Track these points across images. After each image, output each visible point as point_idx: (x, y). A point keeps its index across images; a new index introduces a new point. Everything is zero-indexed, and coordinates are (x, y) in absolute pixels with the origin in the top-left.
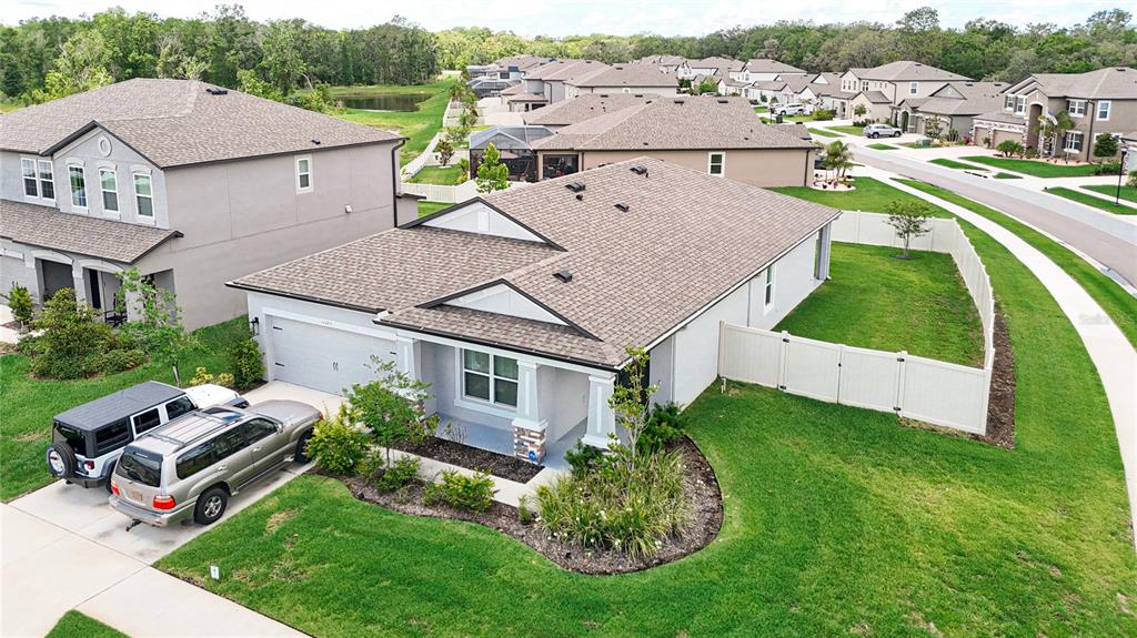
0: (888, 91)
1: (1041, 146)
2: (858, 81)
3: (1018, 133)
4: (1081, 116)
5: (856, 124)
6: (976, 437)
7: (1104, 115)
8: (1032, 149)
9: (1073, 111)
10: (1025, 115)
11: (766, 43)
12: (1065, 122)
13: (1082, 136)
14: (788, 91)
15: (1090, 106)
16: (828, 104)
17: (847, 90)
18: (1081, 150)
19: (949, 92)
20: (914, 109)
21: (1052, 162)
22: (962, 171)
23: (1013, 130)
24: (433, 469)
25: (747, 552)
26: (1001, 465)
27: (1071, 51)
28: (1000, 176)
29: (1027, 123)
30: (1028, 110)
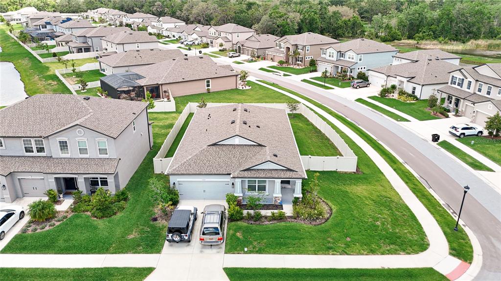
0: (229, 37)
1: (290, 61)
2: (216, 32)
3: (282, 57)
4: (302, 51)
5: (220, 50)
6: (354, 172)
7: (308, 50)
8: (287, 62)
9: (299, 49)
10: (284, 50)
11: (156, 4)
12: (296, 53)
13: (302, 58)
14: (184, 33)
15: (305, 48)
16: (205, 40)
17: (211, 35)
18: (302, 62)
19: (253, 39)
20: (242, 45)
21: (295, 67)
22: (271, 73)
23: (280, 55)
24: (264, 212)
25: (340, 211)
26: (365, 179)
27: (281, 17)
28: (285, 75)
29: (285, 53)
30: (285, 48)
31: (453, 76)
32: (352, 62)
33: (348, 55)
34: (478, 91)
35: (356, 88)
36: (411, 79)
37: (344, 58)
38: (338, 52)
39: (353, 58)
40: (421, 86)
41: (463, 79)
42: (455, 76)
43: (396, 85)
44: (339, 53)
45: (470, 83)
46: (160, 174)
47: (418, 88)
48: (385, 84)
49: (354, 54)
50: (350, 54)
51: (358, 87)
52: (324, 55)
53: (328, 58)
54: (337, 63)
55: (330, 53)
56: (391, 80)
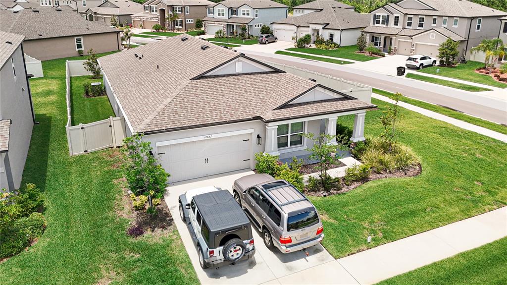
0: (73, 5)
1: (167, 26)
3: (155, 22)
4: (180, 13)
7: (188, 12)
9: (176, 11)
10: (158, 14)
13: (182, 21)
15: (183, 9)
18: (182, 27)
19: (108, 5)
20: (95, 13)
22: (150, 38)
23: (152, 20)
29: (159, 17)
30: (159, 11)
31: (375, 15)
32: (247, 19)
33: (241, 11)
34: (408, 26)
35: (265, 44)
36: (326, 26)
37: (237, 15)
38: (229, 8)
39: (248, 14)
40: (340, 31)
41: (388, 16)
42: (377, 14)
43: (310, 34)
44: (230, 10)
45: (397, 18)
46: (81, 156)
47: (337, 34)
48: (296, 36)
49: (250, 9)
50: (244, 9)
51: (267, 42)
52: (211, 14)
53: (216, 16)
54: (230, 21)
55: (219, 10)
56: (301, 31)
